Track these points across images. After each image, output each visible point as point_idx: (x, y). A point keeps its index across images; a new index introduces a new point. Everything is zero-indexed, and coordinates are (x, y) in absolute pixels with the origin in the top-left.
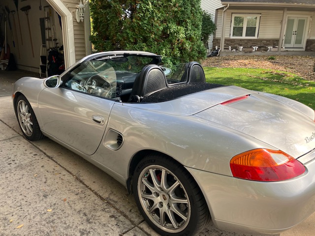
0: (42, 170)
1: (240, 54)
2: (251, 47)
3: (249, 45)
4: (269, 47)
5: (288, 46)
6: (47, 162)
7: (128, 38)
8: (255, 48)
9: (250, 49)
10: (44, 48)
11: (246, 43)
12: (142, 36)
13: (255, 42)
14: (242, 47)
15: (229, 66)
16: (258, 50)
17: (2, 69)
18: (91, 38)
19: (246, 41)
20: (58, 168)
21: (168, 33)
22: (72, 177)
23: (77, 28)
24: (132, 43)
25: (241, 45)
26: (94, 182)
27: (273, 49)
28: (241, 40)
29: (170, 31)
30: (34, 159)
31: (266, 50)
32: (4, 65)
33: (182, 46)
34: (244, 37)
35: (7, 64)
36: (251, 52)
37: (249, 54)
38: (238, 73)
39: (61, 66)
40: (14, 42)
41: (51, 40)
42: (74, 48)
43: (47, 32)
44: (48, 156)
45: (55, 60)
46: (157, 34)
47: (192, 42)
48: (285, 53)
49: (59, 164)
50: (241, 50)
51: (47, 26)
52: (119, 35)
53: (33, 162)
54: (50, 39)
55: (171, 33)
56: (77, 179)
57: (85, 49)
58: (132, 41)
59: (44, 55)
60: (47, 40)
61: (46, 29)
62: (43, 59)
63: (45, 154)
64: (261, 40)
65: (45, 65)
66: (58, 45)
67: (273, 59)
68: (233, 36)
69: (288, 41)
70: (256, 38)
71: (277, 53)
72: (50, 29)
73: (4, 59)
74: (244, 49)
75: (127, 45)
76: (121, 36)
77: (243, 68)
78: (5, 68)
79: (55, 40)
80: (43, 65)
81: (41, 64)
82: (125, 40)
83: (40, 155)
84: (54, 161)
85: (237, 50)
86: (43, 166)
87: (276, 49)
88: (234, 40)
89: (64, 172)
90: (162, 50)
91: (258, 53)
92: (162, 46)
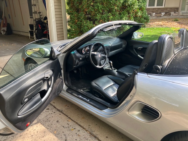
0: (58, 125)
1: (154, 18)
2: (160, 13)
3: (159, 12)
4: (172, 13)
5: (183, 12)
6: (60, 115)
7: (98, 10)
8: (163, 14)
9: (160, 15)
10: (31, 19)
11: (157, 11)
12: (108, 8)
13: (162, 10)
14: (155, 13)
15: (151, 27)
16: (165, 15)
17: (3, 34)
18: (68, 11)
19: (157, 9)
20: (71, 123)
21: (127, 5)
22: (86, 133)
23: (56, 4)
24: (101, 13)
25: (153, 12)
26: (107, 137)
27: (174, 14)
28: (154, 9)
29: (128, 3)
30: (48, 113)
31: (170, 15)
32: (4, 31)
33: (136, 14)
34: (156, 7)
35: (6, 30)
36: (161, 16)
37: (159, 18)
38: (158, 31)
39: (45, 31)
40: (9, 15)
41: (37, 13)
42: (55, 18)
43: (33, 7)
44: (58, 110)
45: (41, 27)
46: (118, 6)
47: (142, 11)
48: (182, 17)
49: (70, 118)
50: (154, 15)
51: (33, 3)
52: (92, 8)
53: (48, 117)
54: (35, 13)
55: (128, 5)
56: (91, 134)
57: (62, 19)
58: (101, 12)
59: (31, 24)
60: (34, 13)
61: (33, 5)
62: (31, 26)
63: (55, 108)
64: (166, 9)
65: (32, 30)
66: (42, 17)
67: (177, 20)
68: (149, 6)
69: (183, 9)
70: (163, 7)
71: (178, 17)
72: (35, 5)
73: (4, 27)
74: (156, 15)
75: (98, 15)
76: (92, 9)
77: (161, 27)
78: (5, 33)
79: (39, 13)
80: (31, 30)
81: (30, 30)
82: (95, 11)
83: (52, 109)
84: (65, 115)
85: (151, 15)
86: (58, 121)
87: (177, 14)
88: (149, 9)
89: (78, 128)
90: (123, 18)
91: (165, 17)
92: (123, 15)
